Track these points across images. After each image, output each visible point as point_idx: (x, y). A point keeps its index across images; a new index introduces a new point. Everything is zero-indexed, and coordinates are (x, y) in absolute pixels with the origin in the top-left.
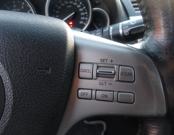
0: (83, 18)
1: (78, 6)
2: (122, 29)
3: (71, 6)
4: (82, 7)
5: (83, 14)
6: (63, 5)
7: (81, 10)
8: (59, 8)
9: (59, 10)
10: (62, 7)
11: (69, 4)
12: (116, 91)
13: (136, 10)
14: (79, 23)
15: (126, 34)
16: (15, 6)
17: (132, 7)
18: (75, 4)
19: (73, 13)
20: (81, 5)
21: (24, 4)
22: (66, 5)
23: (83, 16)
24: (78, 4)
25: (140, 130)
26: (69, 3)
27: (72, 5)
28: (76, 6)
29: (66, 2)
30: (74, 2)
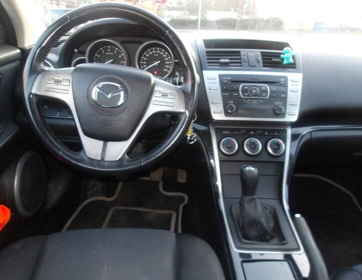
0: (167, 66)
1: (164, 56)
4: (167, 57)
5: (167, 63)
6: (151, 53)
7: (166, 59)
8: (147, 55)
9: (147, 57)
10: (150, 55)
11: (156, 53)
12: (167, 102)
13: (209, 66)
14: (163, 70)
16: (109, 50)
18: (161, 53)
19: (159, 62)
20: (167, 55)
21: (117, 50)
22: (153, 54)
23: (167, 65)
24: (164, 54)
27: (159, 54)
28: (162, 55)
29: (154, 52)
30: (161, 51)
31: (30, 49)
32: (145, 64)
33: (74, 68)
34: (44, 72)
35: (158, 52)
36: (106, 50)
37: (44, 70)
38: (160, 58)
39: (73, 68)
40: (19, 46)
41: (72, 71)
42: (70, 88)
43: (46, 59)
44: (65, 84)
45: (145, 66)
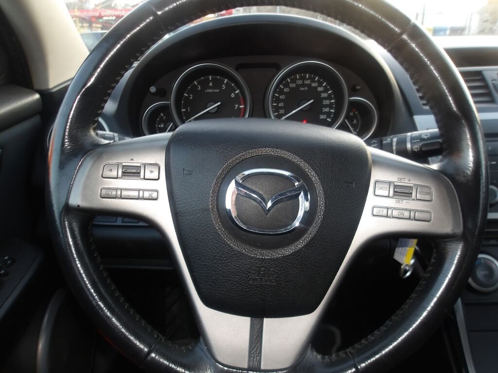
0: (327, 110)
1: (320, 89)
2: (411, 143)
3: (306, 89)
4: (326, 91)
5: (327, 102)
6: (293, 85)
7: (324, 95)
8: (286, 90)
9: (286, 94)
10: (291, 89)
11: (303, 85)
12: (413, 210)
13: (424, 105)
15: (416, 150)
16: (211, 84)
17: (418, 98)
18: (314, 85)
19: (311, 101)
20: (325, 87)
21: (227, 82)
22: (298, 86)
23: (326, 106)
24: (320, 85)
25: (435, 255)
26: (303, 82)
27: (309, 86)
28: (316, 88)
29: (300, 82)
30: (313, 81)
31: (63, 91)
32: (281, 108)
33: (170, 134)
34: (99, 150)
35: (307, 82)
36: (205, 84)
37: (98, 145)
38: (312, 93)
39: (168, 135)
40: (37, 86)
41: (166, 142)
42: (162, 186)
43: (100, 115)
44: (148, 175)
45: (282, 111)
